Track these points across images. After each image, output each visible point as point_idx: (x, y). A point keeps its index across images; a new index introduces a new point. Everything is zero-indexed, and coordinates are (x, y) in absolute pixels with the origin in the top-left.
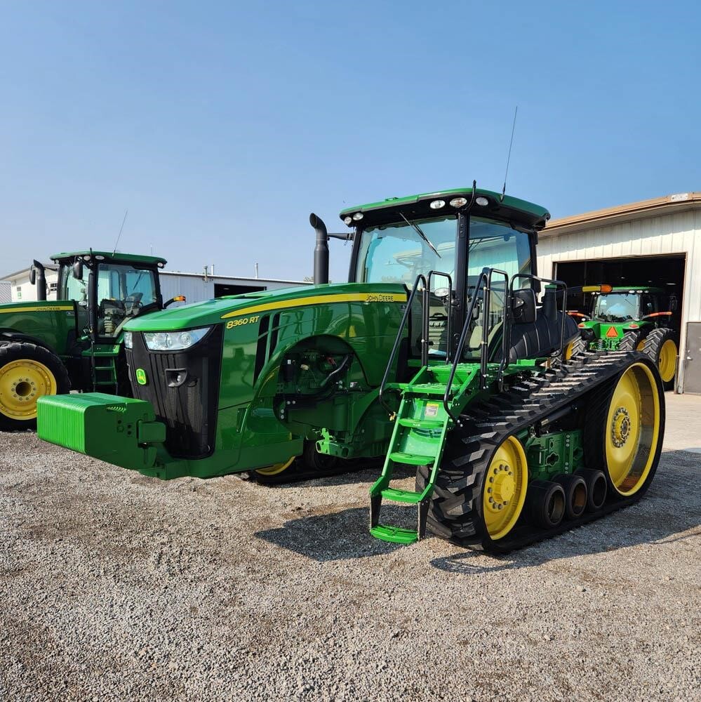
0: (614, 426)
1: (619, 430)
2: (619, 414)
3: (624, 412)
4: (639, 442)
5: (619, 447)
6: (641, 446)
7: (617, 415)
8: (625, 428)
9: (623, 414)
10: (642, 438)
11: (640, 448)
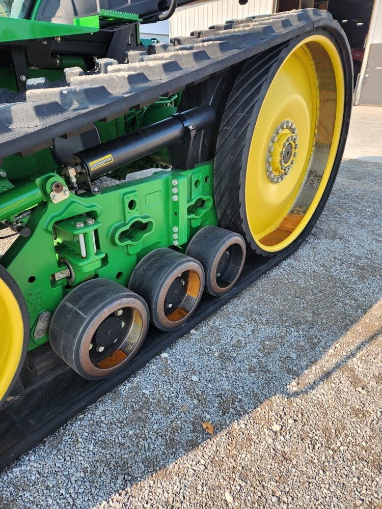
0: (270, 152)
1: (278, 158)
2: (281, 132)
3: (290, 128)
4: (309, 167)
5: (277, 182)
6: (311, 172)
7: (277, 133)
8: (288, 154)
9: (287, 131)
10: (314, 162)
11: (309, 176)
